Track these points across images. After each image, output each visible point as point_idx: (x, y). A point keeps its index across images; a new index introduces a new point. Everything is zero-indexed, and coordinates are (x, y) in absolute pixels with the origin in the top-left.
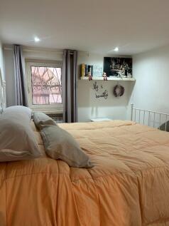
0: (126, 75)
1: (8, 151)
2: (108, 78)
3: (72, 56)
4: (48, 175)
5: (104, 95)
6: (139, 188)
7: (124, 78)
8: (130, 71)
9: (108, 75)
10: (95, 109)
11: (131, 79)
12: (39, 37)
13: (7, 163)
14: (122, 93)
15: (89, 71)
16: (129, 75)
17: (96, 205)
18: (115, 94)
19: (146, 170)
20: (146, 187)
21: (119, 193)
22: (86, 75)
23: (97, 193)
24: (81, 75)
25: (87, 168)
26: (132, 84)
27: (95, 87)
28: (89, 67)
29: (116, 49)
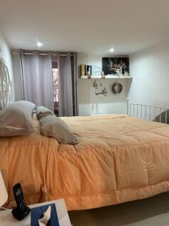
0: (123, 73)
1: (11, 127)
2: (106, 77)
3: (72, 58)
4: (40, 146)
5: (104, 92)
6: (114, 160)
7: (121, 76)
8: (127, 70)
9: (106, 74)
10: (95, 105)
11: (128, 77)
12: (42, 42)
13: (10, 137)
14: (120, 90)
15: (88, 70)
16: (126, 73)
17: (78, 170)
18: (114, 91)
19: (122, 146)
20: (121, 159)
21: (97, 162)
22: (85, 75)
23: (79, 161)
24: (81, 74)
25: (73, 144)
26: (129, 81)
27: (95, 85)
28: (88, 66)
29: (112, 50)
